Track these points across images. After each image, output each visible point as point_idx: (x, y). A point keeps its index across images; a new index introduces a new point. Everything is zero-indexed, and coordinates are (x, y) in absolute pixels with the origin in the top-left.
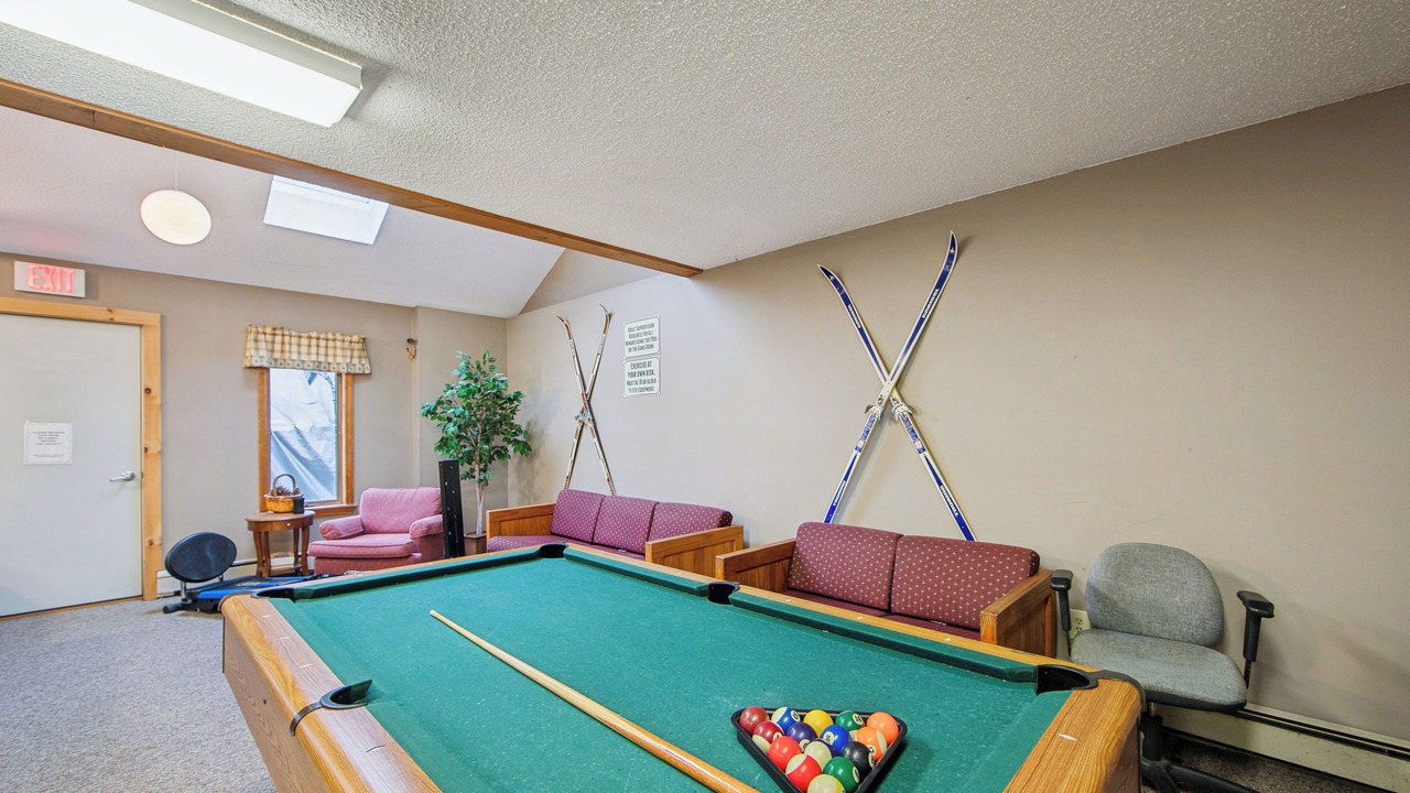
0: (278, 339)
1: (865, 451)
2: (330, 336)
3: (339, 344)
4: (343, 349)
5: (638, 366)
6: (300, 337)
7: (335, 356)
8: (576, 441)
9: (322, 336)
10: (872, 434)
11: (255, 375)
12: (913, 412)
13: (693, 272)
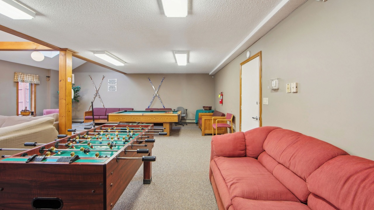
0: (16, 75)
1: (153, 100)
2: (33, 75)
3: (34, 77)
4: (35, 78)
5: (111, 86)
6: (27, 75)
7: (33, 80)
8: (94, 99)
9: (31, 75)
10: (154, 98)
11: (16, 84)
12: (159, 95)
13: (125, 74)
